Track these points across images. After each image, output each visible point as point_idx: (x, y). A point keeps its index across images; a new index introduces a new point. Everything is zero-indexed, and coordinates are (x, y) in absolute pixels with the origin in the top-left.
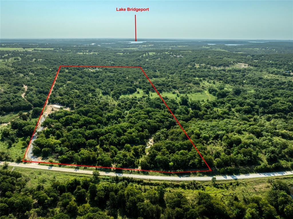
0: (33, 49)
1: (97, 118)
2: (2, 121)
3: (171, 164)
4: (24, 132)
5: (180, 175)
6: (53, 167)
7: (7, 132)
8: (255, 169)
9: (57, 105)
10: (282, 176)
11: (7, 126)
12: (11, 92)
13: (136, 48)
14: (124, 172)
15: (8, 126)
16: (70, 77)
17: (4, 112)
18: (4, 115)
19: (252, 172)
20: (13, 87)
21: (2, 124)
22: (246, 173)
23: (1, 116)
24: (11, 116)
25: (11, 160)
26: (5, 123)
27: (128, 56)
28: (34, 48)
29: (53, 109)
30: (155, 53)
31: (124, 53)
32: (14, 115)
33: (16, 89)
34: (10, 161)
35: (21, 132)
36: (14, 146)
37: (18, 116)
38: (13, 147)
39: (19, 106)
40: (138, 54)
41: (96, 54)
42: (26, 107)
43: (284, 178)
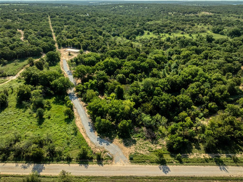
2: (7, 74)
4: (52, 89)
7: (26, 92)
9: (70, 48)
11: (17, 81)
12: (5, 36)
15: (19, 80)
16: (65, 21)
17: (5, 61)
18: (5, 64)
20: (6, 31)
21: (8, 78)
23: (2, 66)
24: (16, 65)
25: (65, 158)
26: (11, 75)
29: (71, 54)
32: (21, 64)
33: (11, 32)
34: (63, 160)
35: (48, 89)
37: (27, 65)
38: (47, 120)
39: (24, 51)
42: (34, 52)
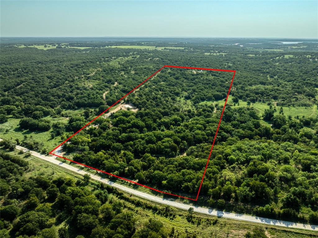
0: (163, 48)
1: (147, 122)
3: (164, 182)
5: (166, 197)
6: (64, 164)
8: (255, 209)
10: (285, 227)
12: (97, 89)
13: (282, 49)
14: (117, 182)
19: (248, 212)
20: (103, 84)
22: (241, 212)
27: (257, 58)
28: (165, 47)
29: (122, 109)
30: (293, 56)
31: (255, 55)
36: (56, 139)
38: (53, 140)
40: (270, 57)
41: (223, 55)
42: (98, 104)
43: (283, 231)
